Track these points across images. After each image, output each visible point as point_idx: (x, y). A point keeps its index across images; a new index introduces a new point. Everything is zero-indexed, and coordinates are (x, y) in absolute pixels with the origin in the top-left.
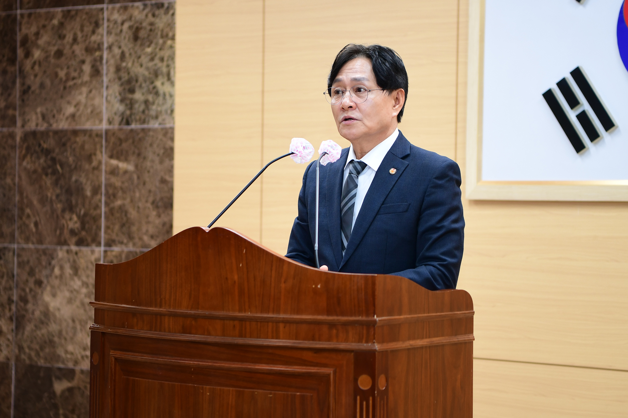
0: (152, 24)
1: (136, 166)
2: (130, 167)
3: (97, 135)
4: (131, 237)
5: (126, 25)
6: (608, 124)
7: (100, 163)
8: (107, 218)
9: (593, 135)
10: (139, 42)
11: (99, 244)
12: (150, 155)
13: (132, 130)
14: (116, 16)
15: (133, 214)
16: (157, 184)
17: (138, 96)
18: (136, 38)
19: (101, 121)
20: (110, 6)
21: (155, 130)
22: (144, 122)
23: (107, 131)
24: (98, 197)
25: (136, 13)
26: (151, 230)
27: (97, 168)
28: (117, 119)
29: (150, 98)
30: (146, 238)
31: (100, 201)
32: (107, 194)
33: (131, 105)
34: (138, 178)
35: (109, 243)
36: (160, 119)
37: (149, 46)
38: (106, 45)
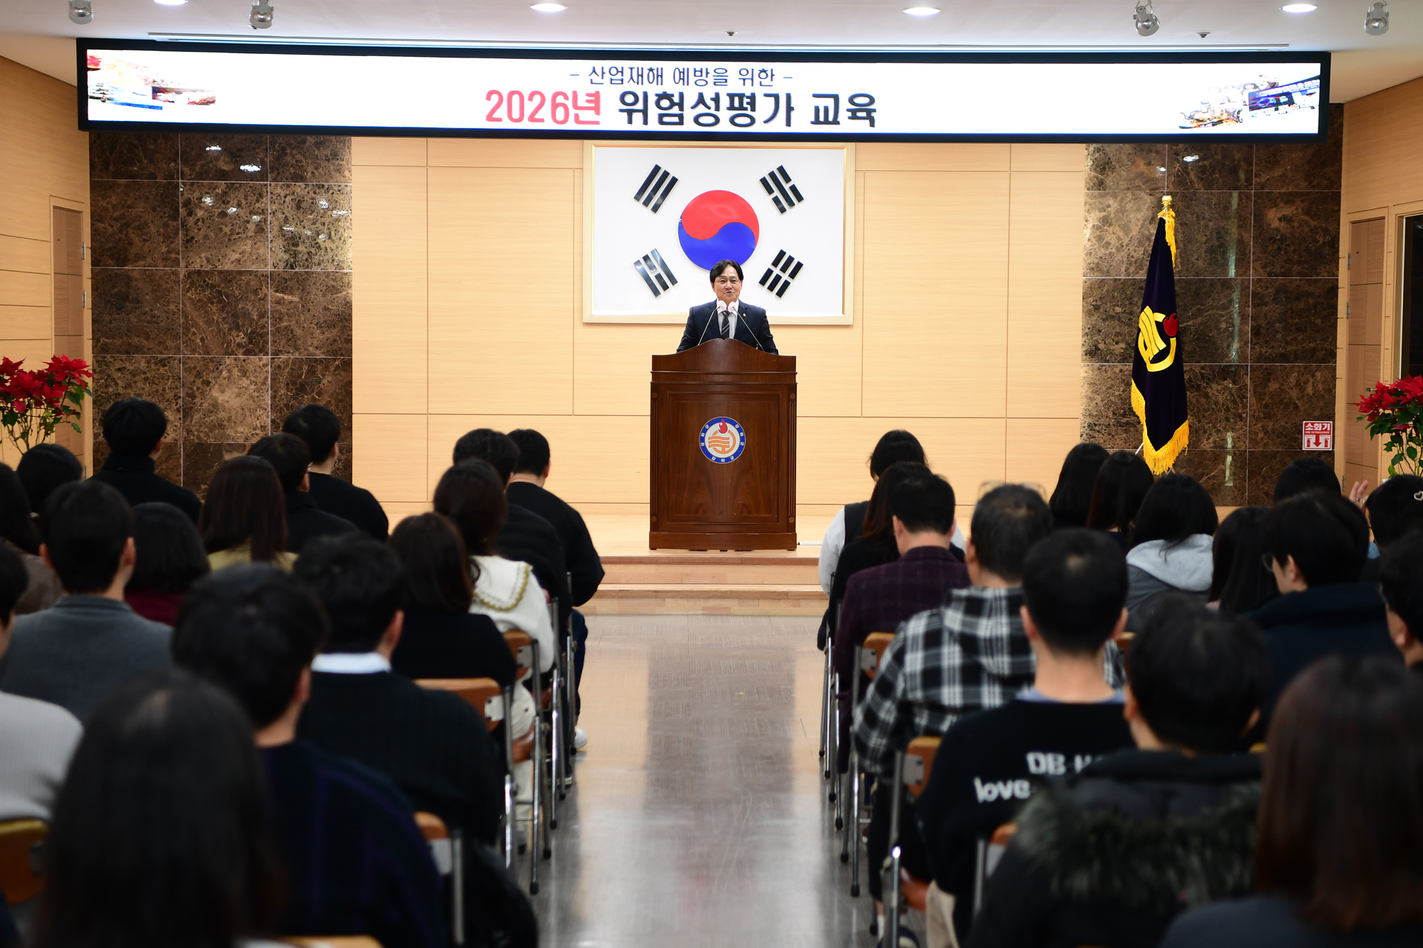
0: (313, 199)
1: (301, 298)
2: (296, 299)
3: (263, 276)
4: (297, 348)
5: (289, 198)
6: (674, 281)
7: (266, 295)
8: (273, 335)
9: (665, 287)
10: (301, 211)
11: (267, 354)
12: (314, 291)
13: (296, 272)
14: (279, 190)
15: (298, 332)
16: (321, 311)
17: (301, 248)
18: (299, 208)
19: (266, 265)
20: (273, 184)
21: (318, 273)
22: (308, 267)
23: (271, 273)
24: (265, 319)
25: (298, 190)
26: (316, 344)
27: (264, 298)
28: (282, 265)
29: (313, 250)
30: (311, 349)
31: (267, 322)
32: (273, 317)
33: (295, 255)
34: (303, 306)
35: (276, 353)
36: (322, 266)
37: (311, 214)
38: (269, 211)
